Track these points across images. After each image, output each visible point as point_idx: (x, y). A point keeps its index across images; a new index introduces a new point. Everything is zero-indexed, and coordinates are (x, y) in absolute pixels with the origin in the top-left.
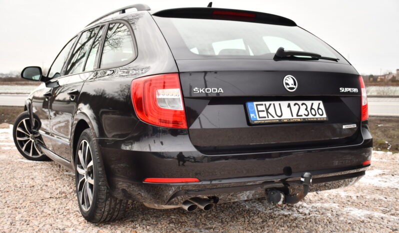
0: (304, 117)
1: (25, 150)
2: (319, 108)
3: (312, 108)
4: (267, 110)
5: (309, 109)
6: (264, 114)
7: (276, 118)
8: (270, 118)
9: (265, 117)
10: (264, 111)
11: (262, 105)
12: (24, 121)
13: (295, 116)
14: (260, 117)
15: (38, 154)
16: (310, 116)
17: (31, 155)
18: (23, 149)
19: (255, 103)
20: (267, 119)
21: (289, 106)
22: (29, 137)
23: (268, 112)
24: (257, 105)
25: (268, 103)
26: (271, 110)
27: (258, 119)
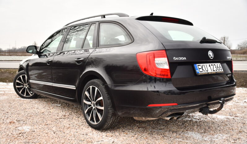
0: (216, 71)
1: (21, 93)
2: (220, 67)
3: (218, 67)
4: (202, 68)
5: (217, 67)
6: (201, 70)
7: (206, 72)
8: (204, 72)
9: (202, 72)
10: (201, 69)
11: (200, 65)
12: (21, 76)
13: (213, 71)
14: (200, 72)
15: (29, 95)
16: (218, 71)
17: (25, 95)
18: (20, 93)
19: (197, 65)
20: (203, 72)
21: (210, 66)
22: (24, 85)
23: (203, 69)
24: (198, 66)
25: (202, 65)
26: (204, 68)
27: (200, 73)
